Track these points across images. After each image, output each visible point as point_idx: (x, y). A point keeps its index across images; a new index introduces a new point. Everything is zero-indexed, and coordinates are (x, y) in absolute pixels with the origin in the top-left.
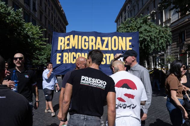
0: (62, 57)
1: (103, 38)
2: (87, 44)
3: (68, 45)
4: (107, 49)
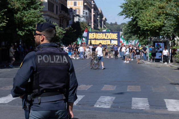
0: (91, 41)
1: (106, 34)
2: (99, 36)
3: (93, 37)
4: (107, 38)
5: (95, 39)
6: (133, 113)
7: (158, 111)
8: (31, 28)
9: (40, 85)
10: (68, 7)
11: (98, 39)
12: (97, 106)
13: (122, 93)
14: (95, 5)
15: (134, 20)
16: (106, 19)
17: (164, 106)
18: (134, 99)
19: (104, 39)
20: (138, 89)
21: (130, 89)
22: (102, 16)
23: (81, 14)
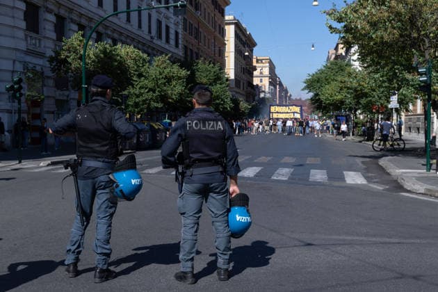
0: (273, 115)
2: (282, 110)
3: (275, 110)
4: (290, 112)
5: (277, 112)
6: (310, 185)
7: (337, 184)
8: (217, 101)
9: (191, 155)
10: (255, 84)
11: (280, 113)
12: (274, 178)
13: (301, 165)
14: (280, 82)
15: (317, 95)
16: (291, 95)
17: (342, 179)
18: (313, 172)
19: (287, 113)
20: (318, 161)
21: (310, 161)
22: (286, 92)
23: (267, 90)
